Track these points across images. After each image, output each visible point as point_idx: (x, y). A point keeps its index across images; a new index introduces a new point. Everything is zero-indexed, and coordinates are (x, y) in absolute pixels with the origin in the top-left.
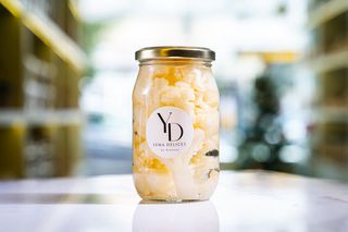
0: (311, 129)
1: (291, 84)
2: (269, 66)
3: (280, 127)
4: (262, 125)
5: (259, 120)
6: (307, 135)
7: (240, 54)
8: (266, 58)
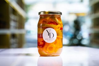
0: (90, 35)
1: (84, 22)
2: (78, 17)
3: (81, 34)
4: (76, 34)
5: (75, 32)
6: (89, 37)
7: (70, 13)
8: (77, 15)
